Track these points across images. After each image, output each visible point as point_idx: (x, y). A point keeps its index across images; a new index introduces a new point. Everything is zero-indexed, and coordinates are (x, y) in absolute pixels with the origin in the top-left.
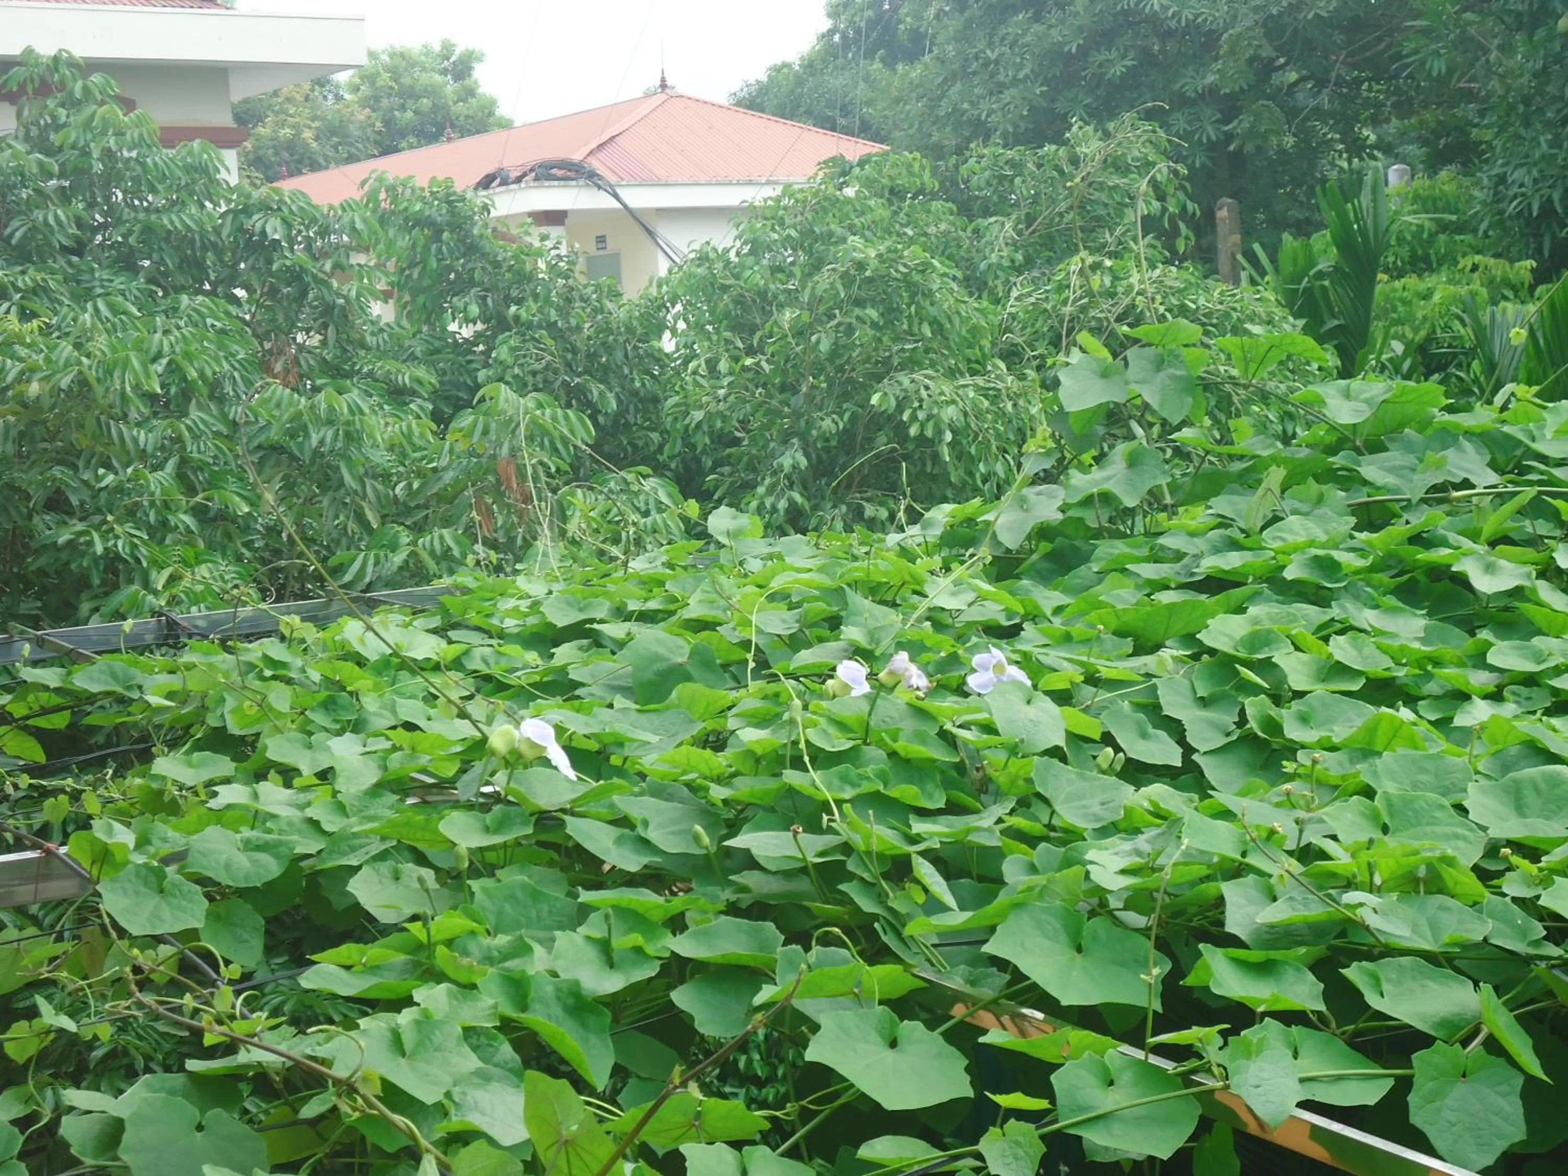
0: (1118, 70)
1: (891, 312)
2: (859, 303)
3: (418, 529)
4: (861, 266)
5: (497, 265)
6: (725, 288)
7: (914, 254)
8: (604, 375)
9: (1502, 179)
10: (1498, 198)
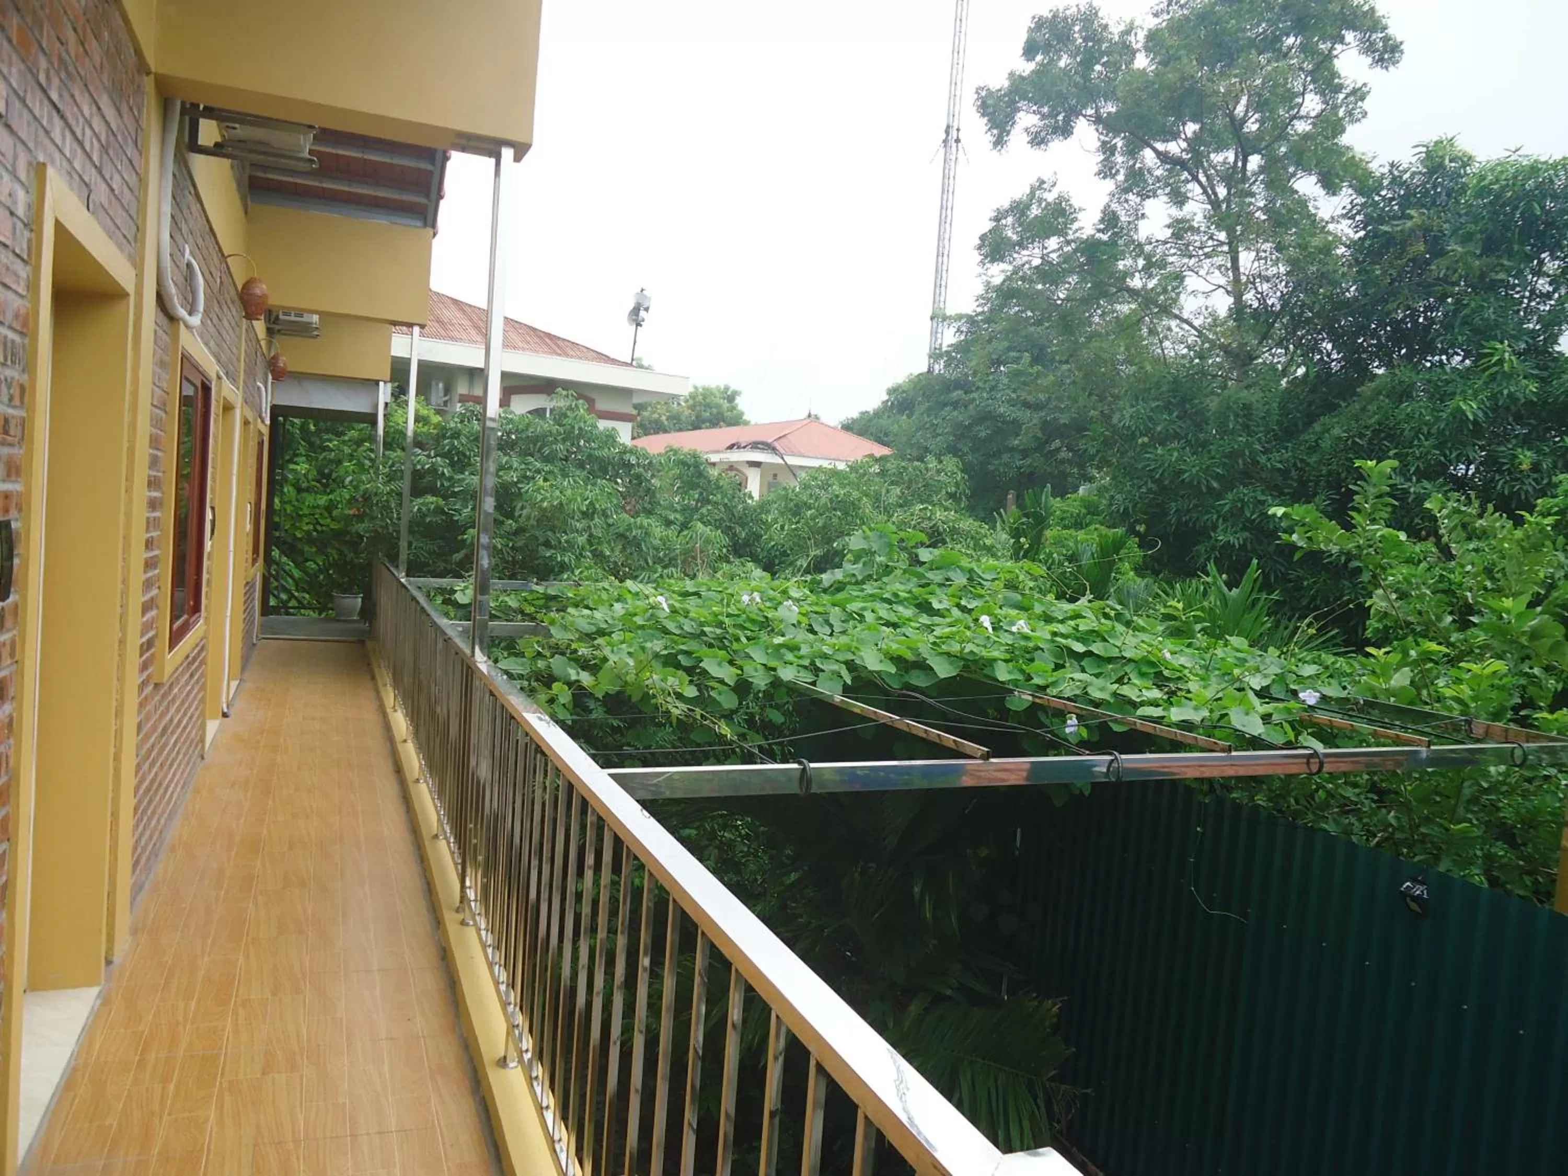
0: (983, 434)
1: (846, 513)
2: (835, 509)
3: (665, 567)
4: (837, 496)
5: (709, 481)
6: (791, 500)
7: (856, 494)
8: (743, 525)
9: (1112, 497)
10: (1111, 505)
